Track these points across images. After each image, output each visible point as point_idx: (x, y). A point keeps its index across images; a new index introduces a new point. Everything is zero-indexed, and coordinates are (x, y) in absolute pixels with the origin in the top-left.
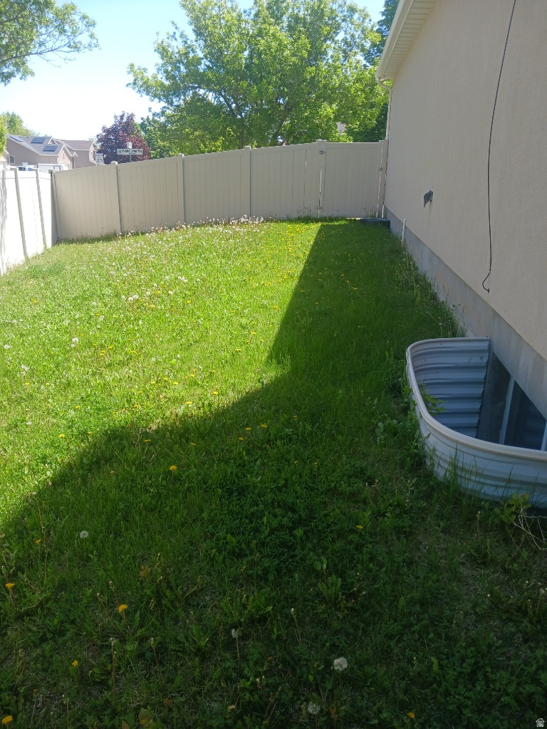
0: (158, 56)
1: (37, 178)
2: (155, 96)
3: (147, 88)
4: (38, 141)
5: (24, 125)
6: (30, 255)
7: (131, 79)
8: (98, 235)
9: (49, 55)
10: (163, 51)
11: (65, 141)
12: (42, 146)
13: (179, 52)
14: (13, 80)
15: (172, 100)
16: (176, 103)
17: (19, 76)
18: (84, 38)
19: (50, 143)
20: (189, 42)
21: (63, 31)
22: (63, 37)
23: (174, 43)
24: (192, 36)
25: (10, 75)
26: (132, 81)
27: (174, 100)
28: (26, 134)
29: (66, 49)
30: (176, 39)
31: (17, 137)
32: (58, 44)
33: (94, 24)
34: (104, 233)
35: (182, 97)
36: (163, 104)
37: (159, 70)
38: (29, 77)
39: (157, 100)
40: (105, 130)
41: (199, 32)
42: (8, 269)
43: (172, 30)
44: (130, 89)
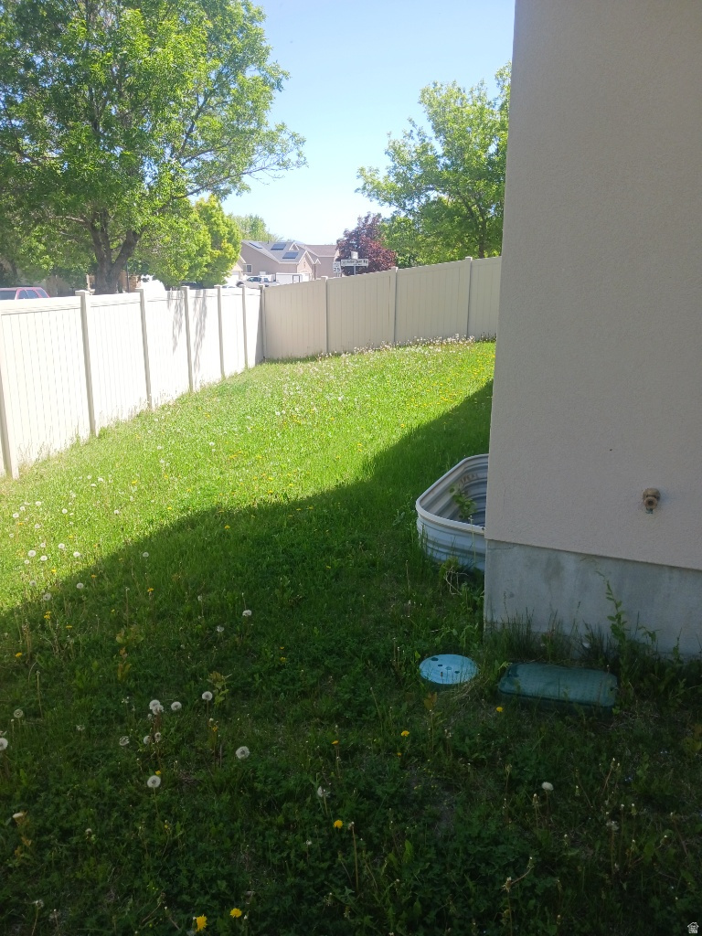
0: (388, 159)
1: (243, 295)
2: (385, 200)
3: (375, 191)
4: (278, 247)
5: (266, 229)
6: (227, 374)
7: (360, 183)
8: (303, 356)
9: (258, 174)
10: (395, 152)
11: (309, 246)
12: (282, 253)
13: (415, 152)
14: (229, 196)
15: (405, 204)
16: (409, 207)
17: (234, 192)
18: (292, 156)
19: (291, 249)
20: (427, 140)
21: (271, 151)
22: (273, 156)
23: (411, 142)
24: (430, 133)
25: (227, 192)
26: (361, 186)
27: (407, 203)
28: (267, 240)
29: (276, 167)
30: (412, 138)
31: (256, 243)
32: (267, 163)
33: (302, 141)
34: (310, 354)
35: (417, 200)
36: (394, 208)
37: (389, 172)
38: (245, 193)
39: (387, 204)
40: (346, 233)
41: (439, 130)
42: (201, 386)
43: (409, 127)
44: (359, 194)
